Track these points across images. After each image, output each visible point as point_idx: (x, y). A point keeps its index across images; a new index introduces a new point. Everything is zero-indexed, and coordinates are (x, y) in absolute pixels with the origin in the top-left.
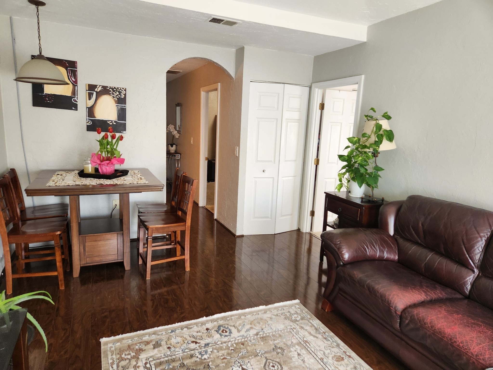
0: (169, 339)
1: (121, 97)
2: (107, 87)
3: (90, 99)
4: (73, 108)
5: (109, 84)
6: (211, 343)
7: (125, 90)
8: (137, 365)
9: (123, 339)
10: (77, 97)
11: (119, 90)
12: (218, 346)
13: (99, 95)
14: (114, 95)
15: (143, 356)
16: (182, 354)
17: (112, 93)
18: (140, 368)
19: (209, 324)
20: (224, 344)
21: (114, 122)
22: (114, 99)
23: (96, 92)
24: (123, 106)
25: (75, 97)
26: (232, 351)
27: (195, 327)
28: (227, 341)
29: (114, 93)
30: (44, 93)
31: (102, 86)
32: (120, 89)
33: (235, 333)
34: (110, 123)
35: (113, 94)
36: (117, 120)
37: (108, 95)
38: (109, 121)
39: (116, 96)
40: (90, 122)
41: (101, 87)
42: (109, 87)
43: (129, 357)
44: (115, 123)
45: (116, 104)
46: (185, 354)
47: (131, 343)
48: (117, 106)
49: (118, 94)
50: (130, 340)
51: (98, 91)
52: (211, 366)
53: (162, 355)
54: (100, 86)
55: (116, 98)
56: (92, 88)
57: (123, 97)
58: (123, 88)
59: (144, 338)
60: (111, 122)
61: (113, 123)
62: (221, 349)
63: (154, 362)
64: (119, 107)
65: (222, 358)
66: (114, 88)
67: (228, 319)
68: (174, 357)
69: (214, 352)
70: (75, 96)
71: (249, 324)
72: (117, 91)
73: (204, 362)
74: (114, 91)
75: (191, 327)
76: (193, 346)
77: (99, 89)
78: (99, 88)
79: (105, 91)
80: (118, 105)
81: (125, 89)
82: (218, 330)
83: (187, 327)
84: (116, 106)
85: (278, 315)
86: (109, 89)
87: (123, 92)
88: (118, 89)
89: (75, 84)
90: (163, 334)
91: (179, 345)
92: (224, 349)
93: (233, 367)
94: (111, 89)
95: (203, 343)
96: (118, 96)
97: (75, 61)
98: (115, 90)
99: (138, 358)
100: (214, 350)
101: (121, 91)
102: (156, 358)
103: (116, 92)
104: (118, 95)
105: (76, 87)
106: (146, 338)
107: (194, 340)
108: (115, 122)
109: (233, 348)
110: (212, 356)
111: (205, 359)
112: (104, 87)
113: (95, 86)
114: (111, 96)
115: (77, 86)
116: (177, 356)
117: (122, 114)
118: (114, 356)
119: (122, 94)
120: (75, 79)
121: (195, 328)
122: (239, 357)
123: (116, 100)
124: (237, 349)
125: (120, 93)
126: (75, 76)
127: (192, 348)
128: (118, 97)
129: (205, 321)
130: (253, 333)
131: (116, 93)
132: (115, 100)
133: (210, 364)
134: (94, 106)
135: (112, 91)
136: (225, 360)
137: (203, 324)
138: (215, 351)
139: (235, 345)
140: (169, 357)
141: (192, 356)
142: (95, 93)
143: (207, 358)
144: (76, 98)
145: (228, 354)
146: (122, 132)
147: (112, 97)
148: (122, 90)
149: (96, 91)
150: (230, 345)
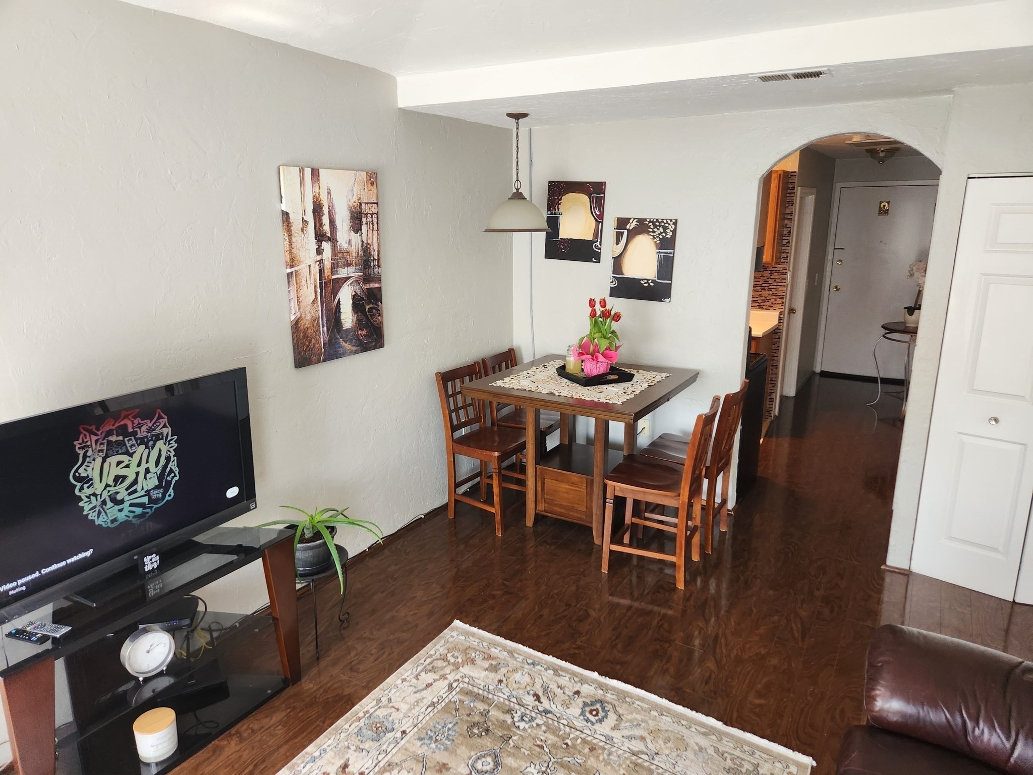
0: (515, 670)
1: (667, 236)
2: (646, 220)
3: (617, 244)
4: (594, 260)
5: (649, 214)
6: (555, 713)
7: (675, 223)
8: (447, 676)
9: (473, 635)
10: (601, 242)
11: (665, 224)
12: (556, 723)
13: (632, 234)
14: (655, 234)
15: (466, 670)
16: (502, 700)
17: (651, 230)
18: (445, 681)
19: (590, 687)
20: (567, 729)
21: (651, 281)
22: (655, 240)
23: (628, 230)
24: (668, 253)
25: (597, 241)
26: (564, 746)
27: (567, 679)
28: (578, 728)
29: (656, 230)
30: (559, 238)
31: (637, 220)
32: (665, 221)
33: (605, 728)
34: (645, 283)
35: (654, 232)
36: (656, 279)
37: (646, 235)
38: (643, 280)
39: (658, 235)
40: (614, 283)
41: (636, 222)
42: (648, 220)
43: (452, 660)
44: (652, 284)
45: (657, 249)
46: (507, 702)
47: (475, 645)
48: (659, 252)
49: (662, 231)
50: (478, 641)
51: (631, 228)
52: (510, 741)
53: (483, 684)
54: (635, 219)
55: (658, 239)
56: (622, 223)
57: (669, 236)
58: (671, 220)
59: (493, 649)
60: (646, 281)
61: (649, 283)
62: (555, 731)
63: (466, 685)
64: (661, 254)
65: (538, 742)
66: (656, 222)
67: (628, 699)
68: (490, 696)
69: (540, 728)
70: (598, 239)
71: (648, 729)
72: (660, 226)
73: (512, 729)
74: (655, 226)
75: (561, 673)
76: (529, 700)
77: (632, 225)
78: (632, 222)
79: (643, 227)
80: (661, 251)
81: (674, 221)
82: (589, 703)
83: (556, 671)
84: (657, 253)
85: (726, 755)
86: (648, 223)
87: (670, 227)
88: (664, 222)
89: (599, 219)
90: (518, 660)
91: (515, 686)
92: (558, 736)
93: (533, 766)
94: (651, 224)
95: (546, 704)
96: (662, 235)
97: (602, 182)
98: (657, 224)
99: (458, 668)
100: (543, 725)
101: (667, 225)
102: (473, 683)
103: (658, 227)
104: (662, 233)
105: (600, 224)
106: (494, 651)
107: (540, 694)
108: (653, 281)
109: (570, 743)
110: (529, 731)
111: (518, 727)
112: (641, 221)
113: (627, 221)
114: (651, 235)
115: (602, 223)
116: (496, 698)
117: (666, 267)
118: (441, 649)
119: (668, 231)
120: (600, 212)
121: (564, 680)
122: (560, 760)
123: (658, 242)
124: (575, 749)
125: (665, 228)
126: (601, 207)
127: (524, 701)
128: (661, 237)
129: (591, 678)
130: (631, 747)
131: (658, 229)
132: (656, 242)
133: (515, 738)
134: (623, 254)
135: (652, 227)
136: (538, 749)
137: (583, 680)
138: (544, 728)
139: (579, 741)
140: (486, 693)
141: (509, 711)
142: (626, 232)
143: (521, 728)
144: (598, 244)
145: (554, 746)
146: (663, 299)
147: (652, 237)
148: (669, 224)
149: (628, 228)
150: (572, 736)
